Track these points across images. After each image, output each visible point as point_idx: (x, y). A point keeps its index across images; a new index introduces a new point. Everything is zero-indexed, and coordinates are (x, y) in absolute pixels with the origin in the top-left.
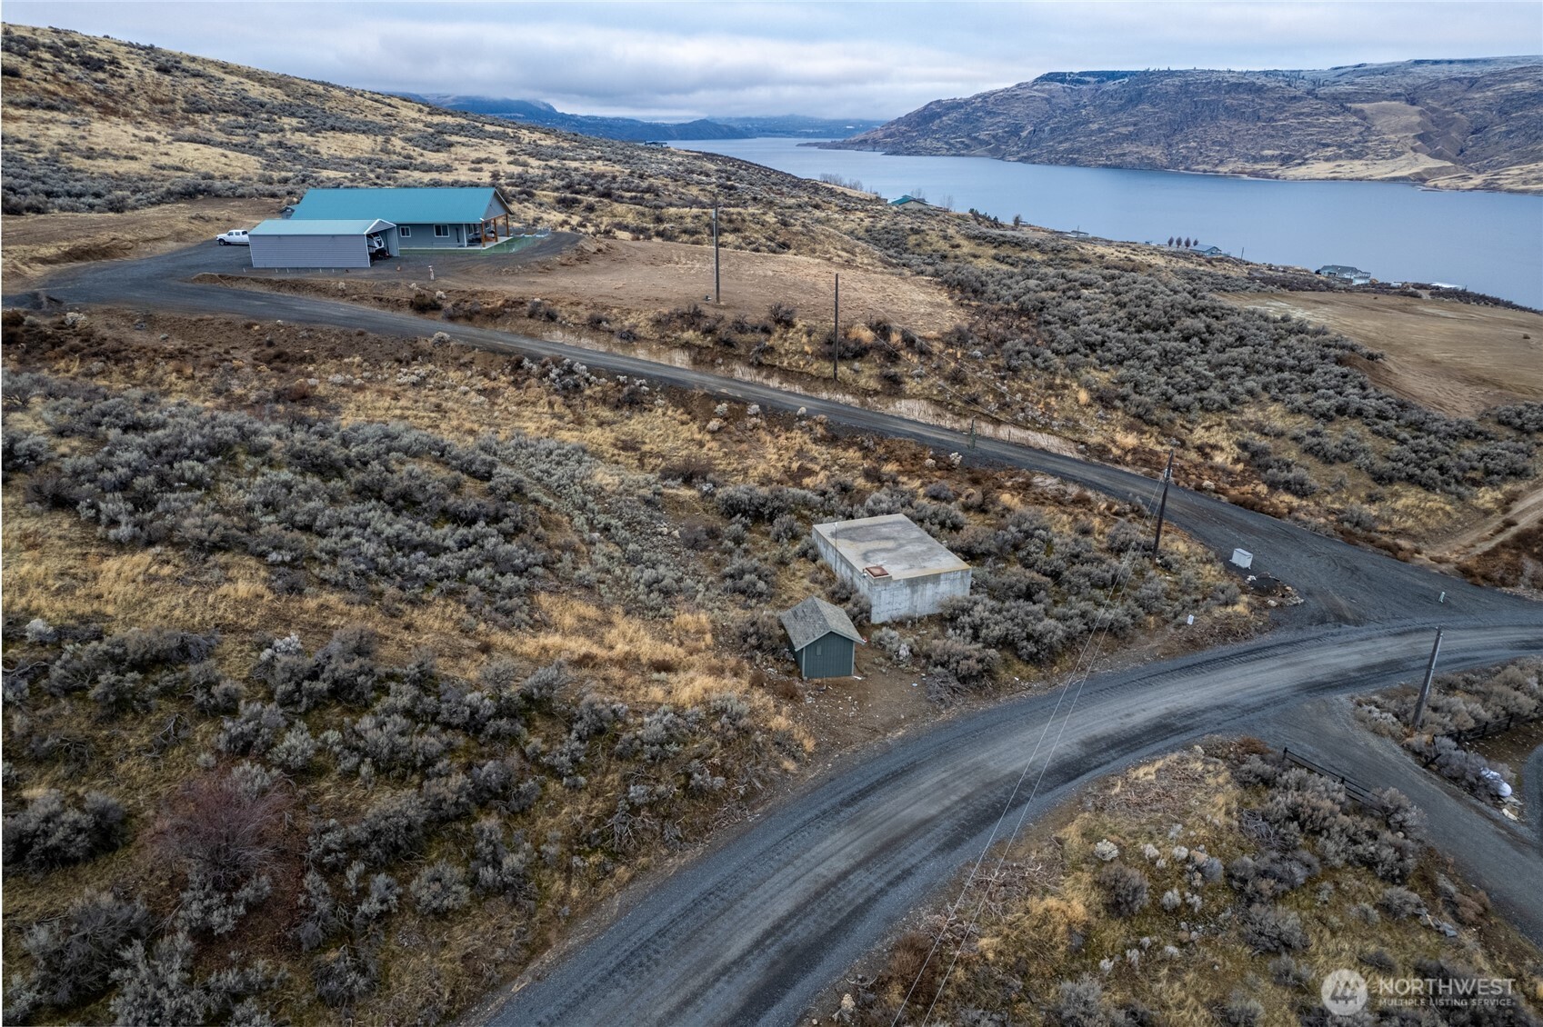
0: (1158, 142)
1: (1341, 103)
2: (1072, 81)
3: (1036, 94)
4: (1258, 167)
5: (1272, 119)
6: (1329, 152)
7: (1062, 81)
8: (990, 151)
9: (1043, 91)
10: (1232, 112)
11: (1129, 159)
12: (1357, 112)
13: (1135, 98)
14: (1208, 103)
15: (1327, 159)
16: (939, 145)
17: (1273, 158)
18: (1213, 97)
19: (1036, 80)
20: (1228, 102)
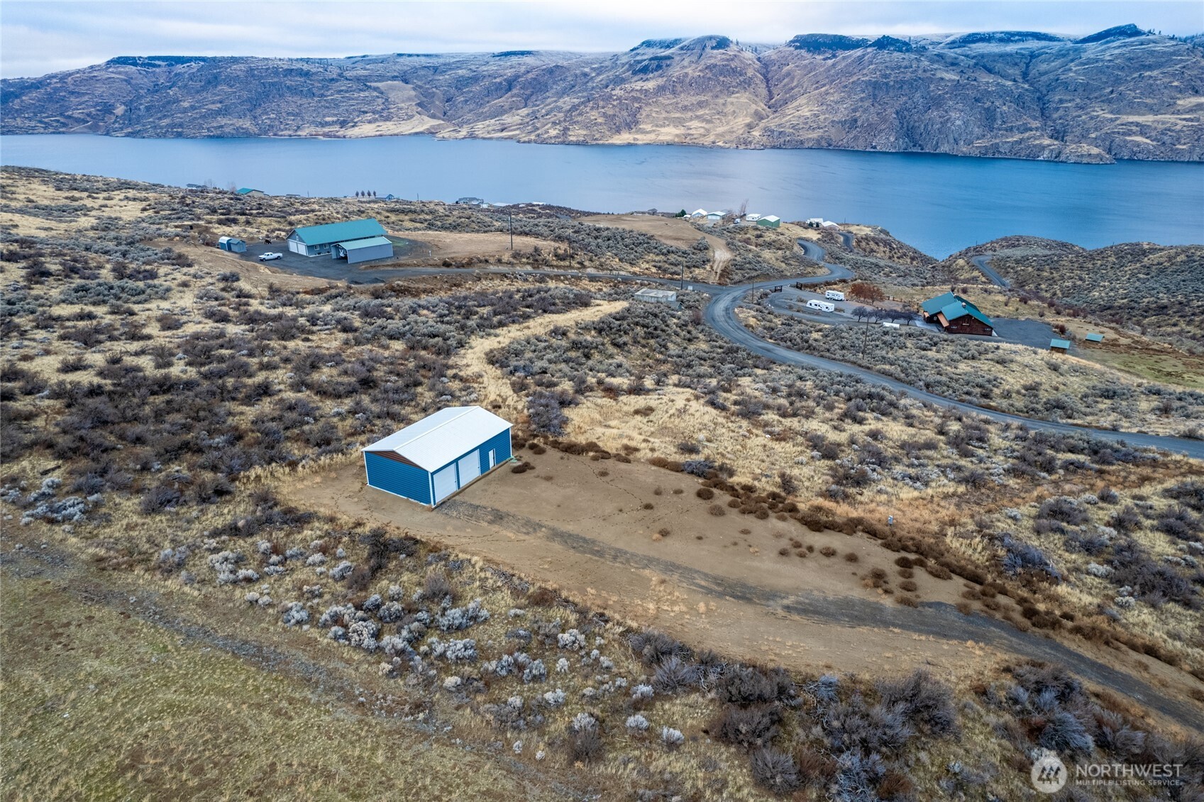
0: (245, 115)
1: (363, 82)
2: (143, 65)
3: (113, 75)
4: (326, 130)
5: (322, 95)
6: (369, 116)
7: (135, 64)
8: (90, 128)
9: (120, 73)
10: (293, 90)
11: (227, 130)
12: (376, 89)
13: (213, 81)
14: (273, 84)
15: (370, 122)
16: (33, 124)
17: (333, 123)
18: (276, 80)
19: (108, 63)
20: (288, 83)
